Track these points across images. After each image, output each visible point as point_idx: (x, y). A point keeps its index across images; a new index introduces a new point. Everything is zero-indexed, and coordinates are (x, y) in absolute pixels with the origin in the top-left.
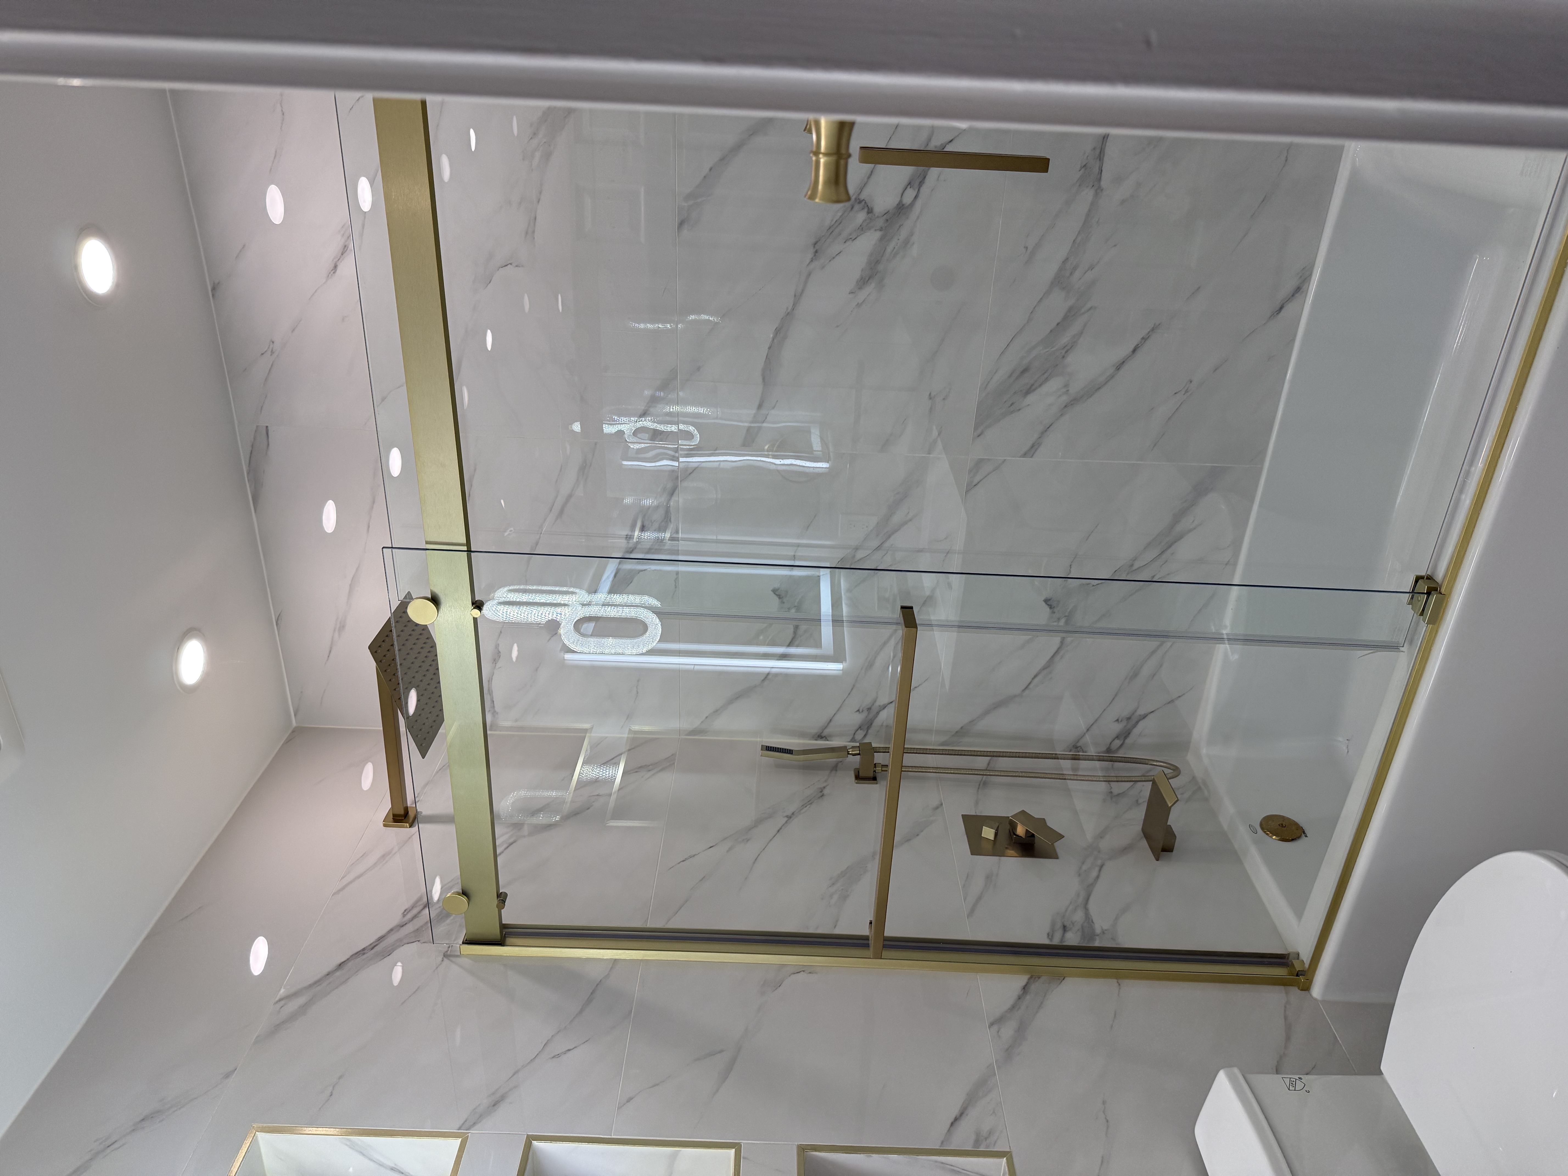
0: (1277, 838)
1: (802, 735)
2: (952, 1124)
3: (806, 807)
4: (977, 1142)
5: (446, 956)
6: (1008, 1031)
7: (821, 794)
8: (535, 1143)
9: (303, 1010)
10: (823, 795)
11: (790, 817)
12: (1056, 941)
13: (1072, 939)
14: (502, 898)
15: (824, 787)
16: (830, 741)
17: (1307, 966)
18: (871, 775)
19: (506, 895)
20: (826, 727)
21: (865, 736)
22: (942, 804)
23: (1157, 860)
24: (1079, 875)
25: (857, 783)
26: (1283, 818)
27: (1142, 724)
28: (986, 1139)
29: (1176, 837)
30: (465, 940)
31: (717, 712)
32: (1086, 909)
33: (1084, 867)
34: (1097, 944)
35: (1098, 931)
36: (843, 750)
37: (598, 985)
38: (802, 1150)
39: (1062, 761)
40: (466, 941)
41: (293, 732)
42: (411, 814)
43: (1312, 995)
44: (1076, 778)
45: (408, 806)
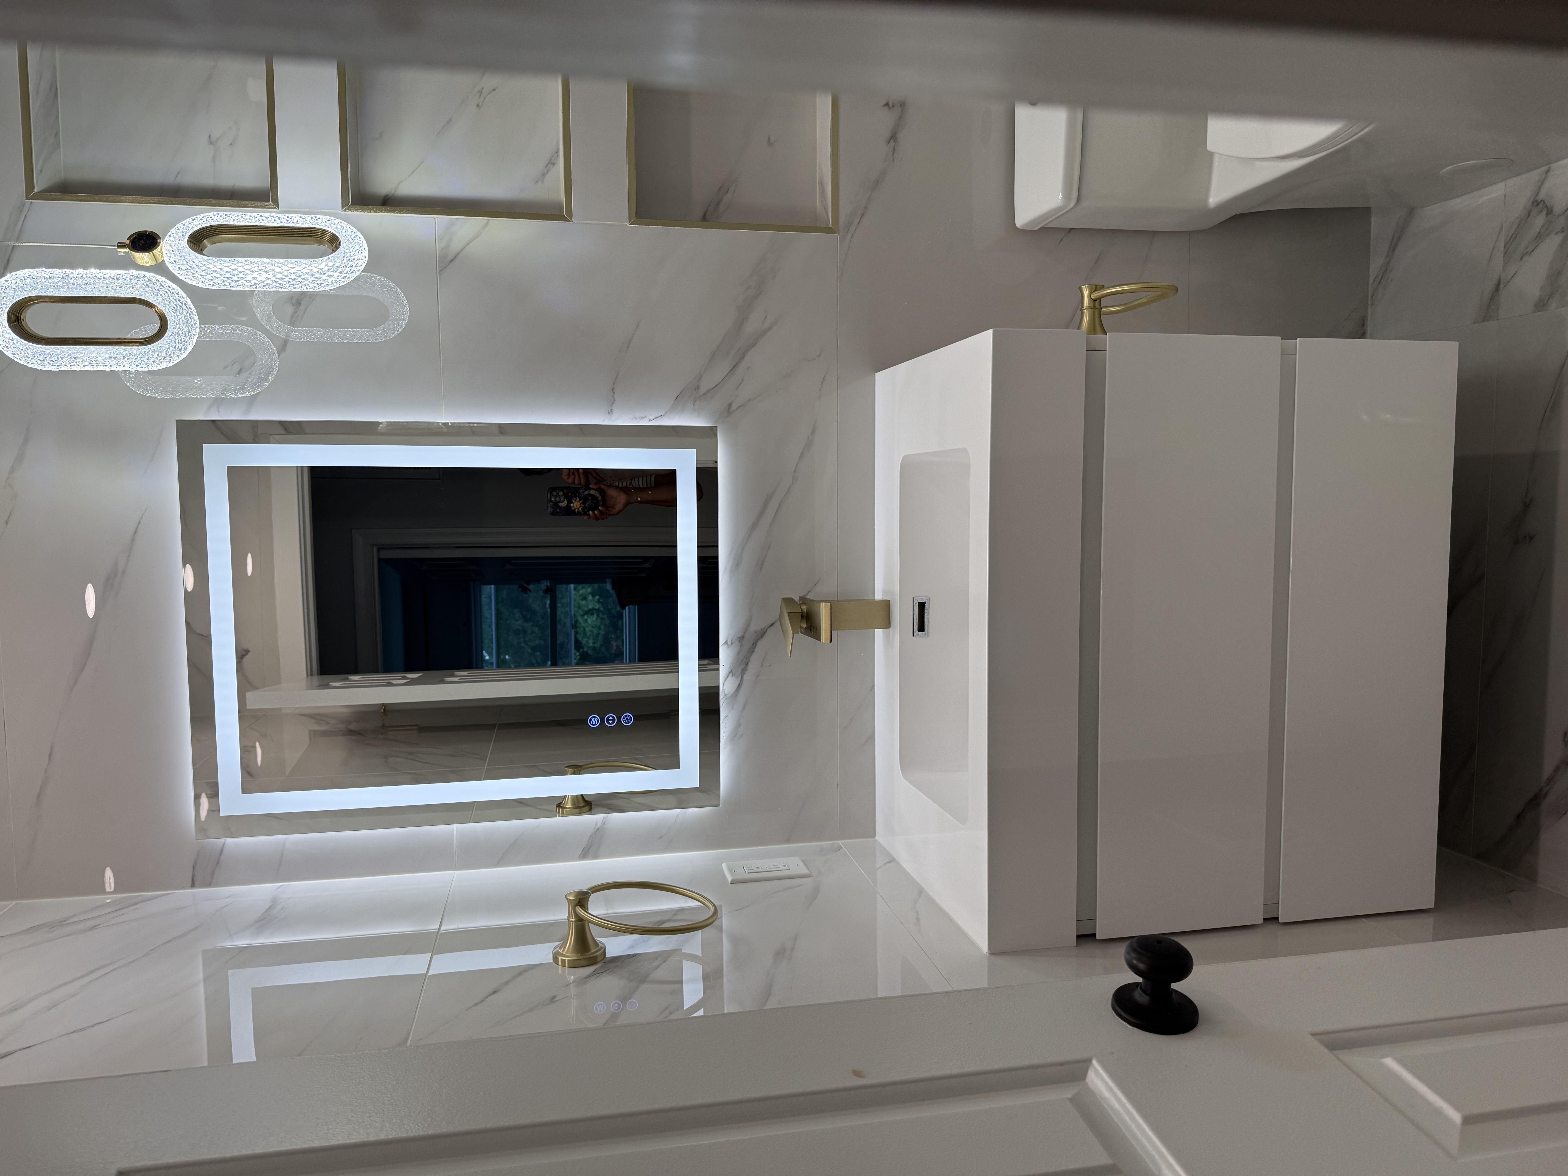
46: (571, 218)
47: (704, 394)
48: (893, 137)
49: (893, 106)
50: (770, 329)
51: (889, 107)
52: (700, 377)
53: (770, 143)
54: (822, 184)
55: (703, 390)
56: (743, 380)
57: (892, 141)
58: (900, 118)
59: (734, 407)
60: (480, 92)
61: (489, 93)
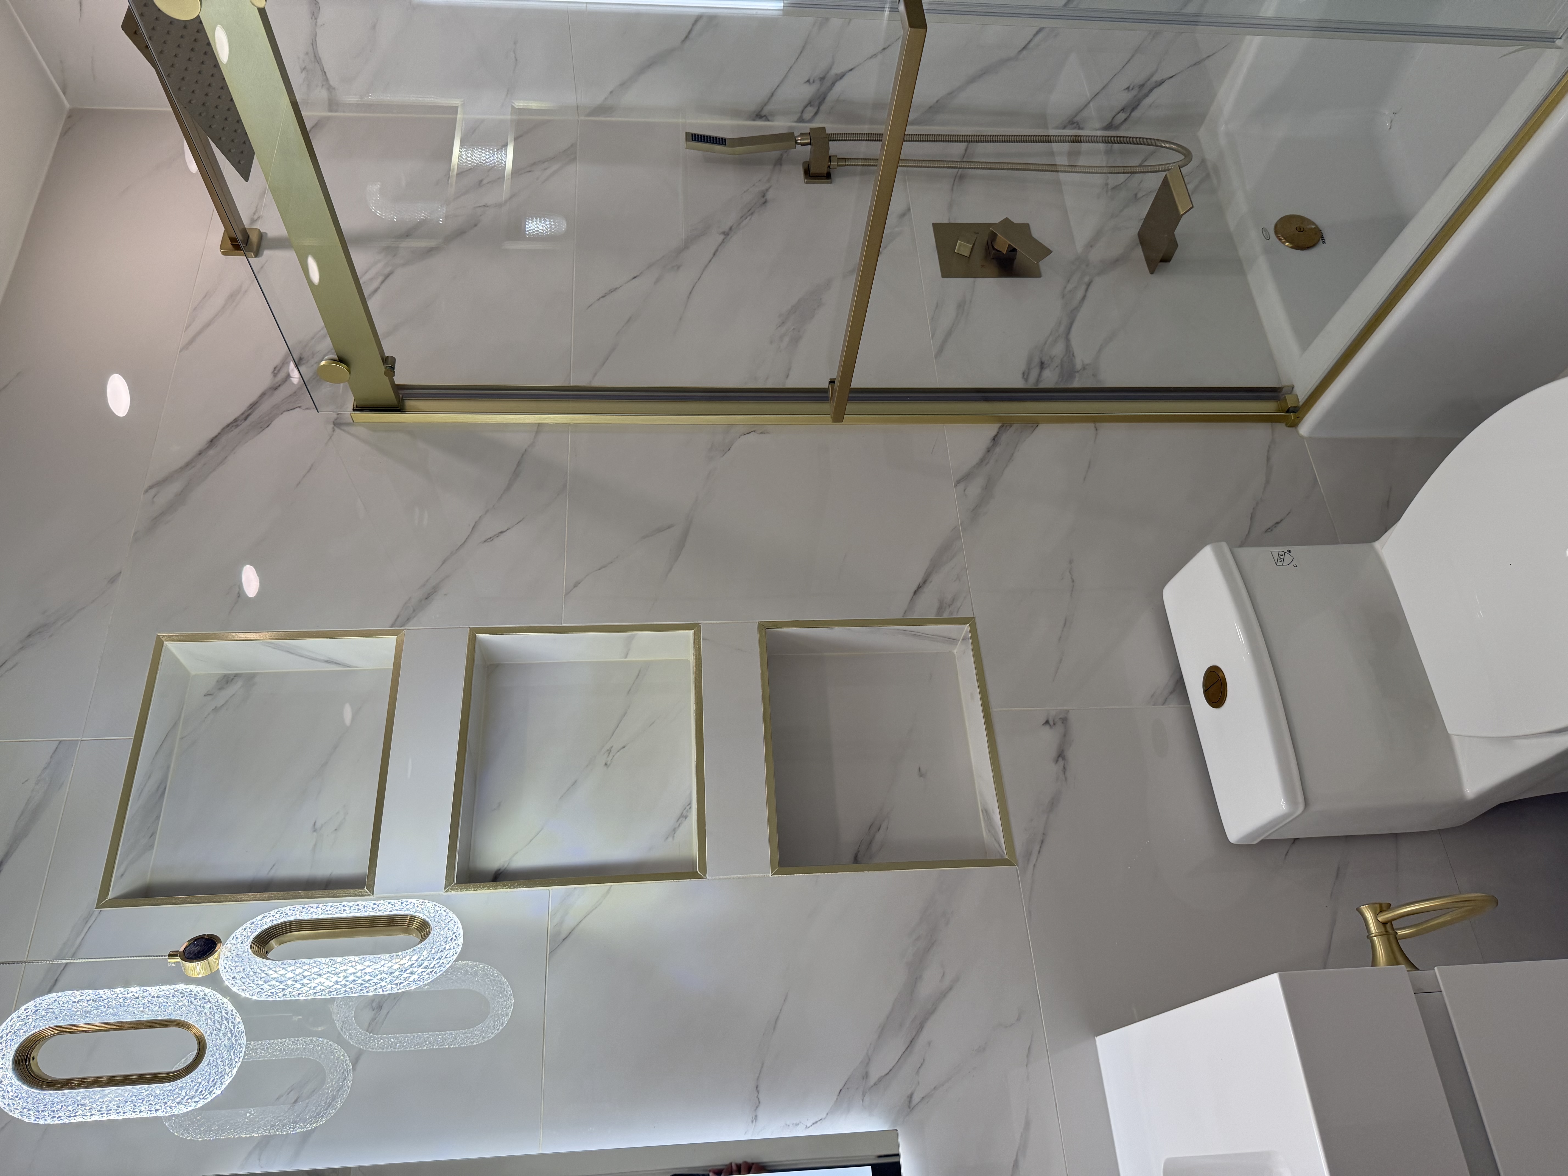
0: (1291, 246)
1: (736, 113)
2: (915, 592)
3: (746, 218)
4: (940, 609)
5: (338, 424)
6: (975, 489)
7: (763, 200)
8: (480, 636)
9: (181, 498)
10: (765, 202)
11: (728, 234)
12: (1031, 383)
13: (1050, 379)
14: (389, 364)
15: (767, 190)
16: (772, 121)
17: (1301, 404)
18: (824, 171)
19: (394, 359)
20: (765, 105)
21: (816, 113)
22: (909, 209)
23: (1151, 274)
24: (1063, 296)
25: (807, 183)
26: (1302, 219)
27: (1157, 92)
28: (949, 606)
29: (1177, 246)
30: (355, 406)
31: (624, 85)
32: (1067, 340)
33: (1070, 287)
34: (1076, 384)
35: (1079, 366)
36: (787, 139)
37: (523, 455)
38: (763, 627)
39: (1054, 144)
40: (357, 407)
41: (69, 117)
42: (254, 238)
43: (1298, 432)
44: (1072, 168)
45: (246, 227)
46: (705, 875)
47: (875, 1084)
48: (1061, 756)
49: (1054, 724)
50: (950, 989)
51: (1050, 725)
52: (868, 1061)
53: (921, 774)
54: (986, 812)
55: (874, 1078)
56: (924, 1060)
57: (1060, 759)
58: (1065, 736)
59: (916, 1099)
60: (609, 751)
61: (618, 751)
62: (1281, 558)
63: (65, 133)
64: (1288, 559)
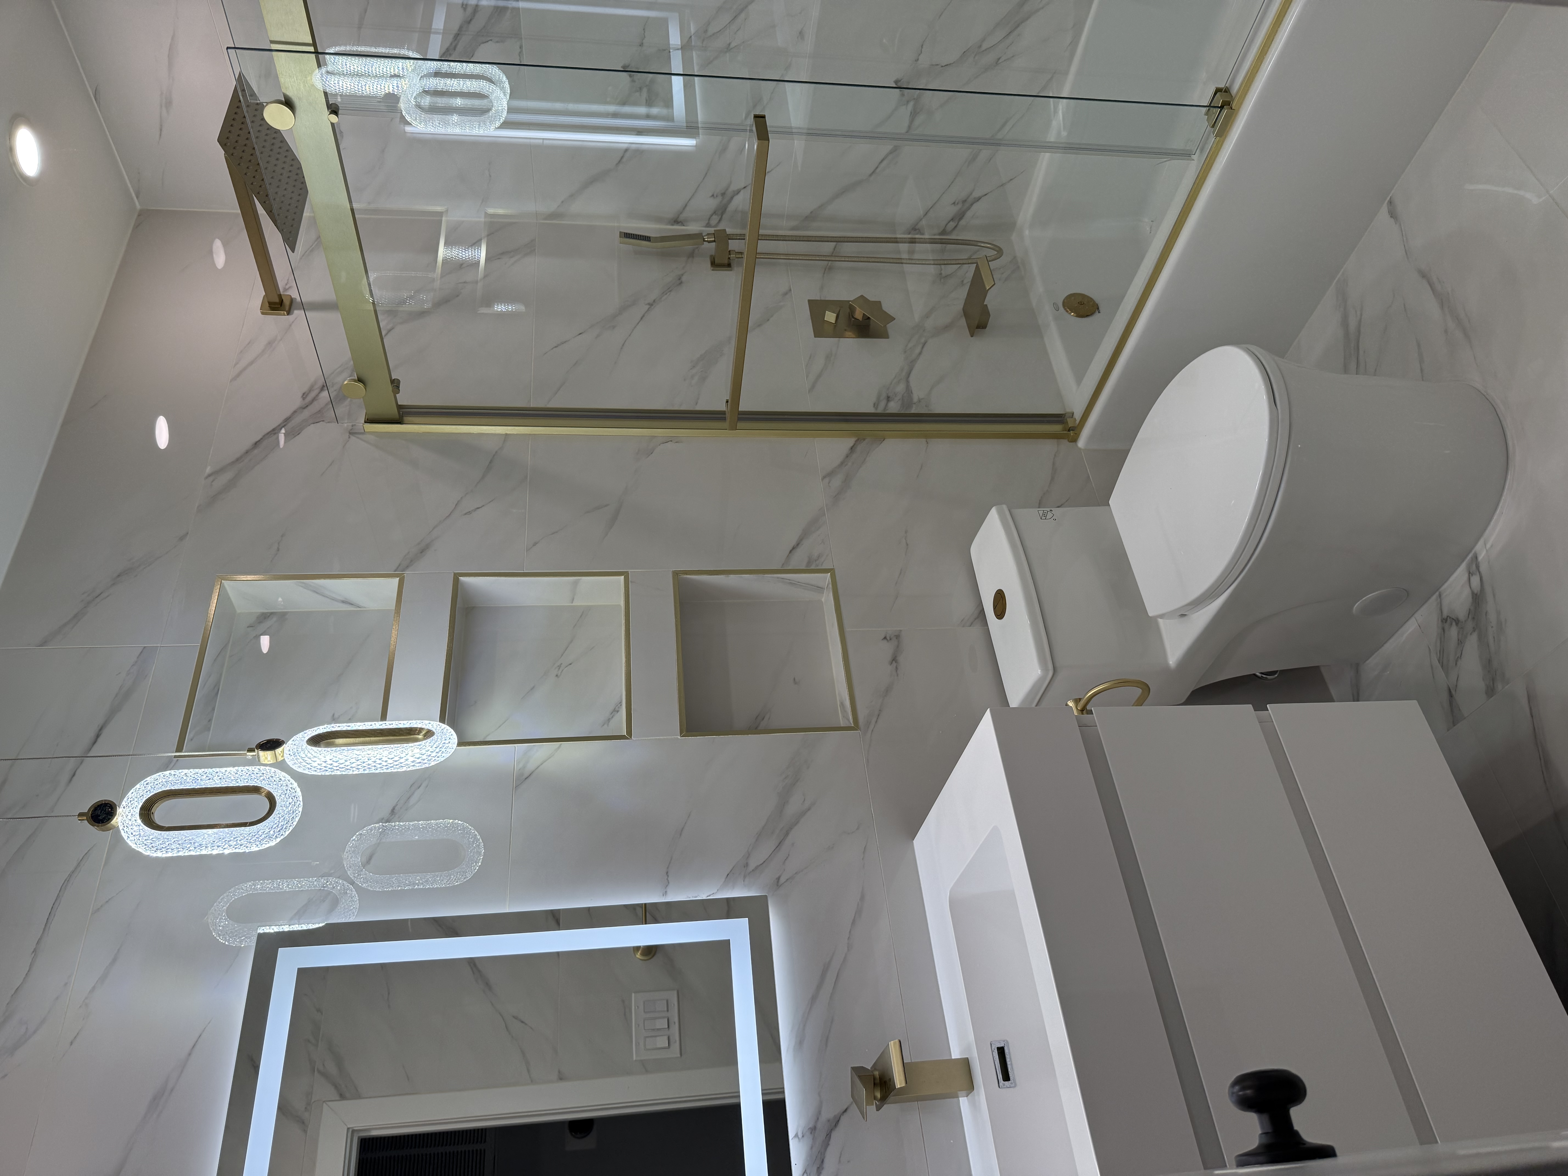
0: (1075, 315)
1: (659, 220)
2: (791, 550)
3: (666, 294)
4: (809, 563)
5: (352, 433)
6: (837, 481)
7: (679, 282)
8: (462, 578)
9: (234, 481)
10: (681, 283)
11: (652, 305)
12: (880, 410)
13: (894, 407)
14: (395, 384)
15: (682, 275)
16: (687, 226)
17: (1077, 422)
18: (726, 262)
19: (399, 381)
20: (681, 213)
21: (720, 220)
22: (790, 290)
23: (972, 336)
24: (905, 352)
25: (713, 270)
26: (1084, 296)
27: (976, 206)
28: (816, 561)
29: (990, 317)
30: (366, 419)
31: (572, 196)
32: (908, 382)
33: (910, 345)
34: (913, 410)
35: (915, 399)
36: (698, 237)
37: (494, 455)
38: (676, 574)
39: (901, 245)
40: (367, 420)
41: (139, 215)
42: (287, 302)
43: (1077, 446)
44: (911, 261)
45: (282, 293)
46: (631, 737)
47: (753, 870)
48: (894, 660)
49: (890, 639)
50: (809, 809)
51: (887, 640)
52: (748, 855)
53: (795, 682)
54: (842, 704)
55: (752, 866)
56: (789, 855)
57: (894, 662)
58: (898, 647)
59: (782, 880)
60: (559, 667)
61: (567, 667)
62: (1045, 515)
63: (137, 226)
64: (1049, 515)
